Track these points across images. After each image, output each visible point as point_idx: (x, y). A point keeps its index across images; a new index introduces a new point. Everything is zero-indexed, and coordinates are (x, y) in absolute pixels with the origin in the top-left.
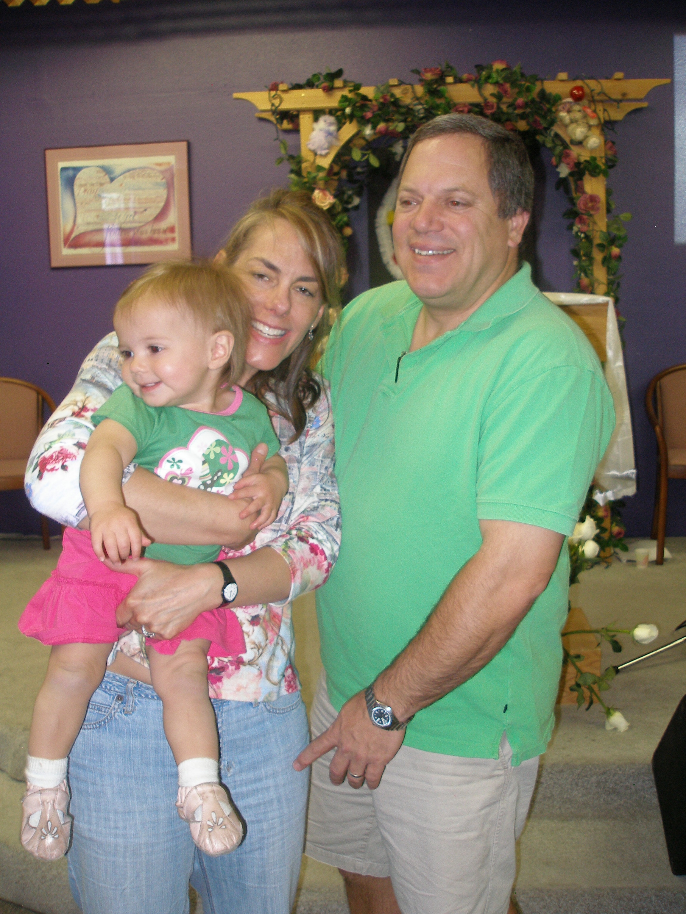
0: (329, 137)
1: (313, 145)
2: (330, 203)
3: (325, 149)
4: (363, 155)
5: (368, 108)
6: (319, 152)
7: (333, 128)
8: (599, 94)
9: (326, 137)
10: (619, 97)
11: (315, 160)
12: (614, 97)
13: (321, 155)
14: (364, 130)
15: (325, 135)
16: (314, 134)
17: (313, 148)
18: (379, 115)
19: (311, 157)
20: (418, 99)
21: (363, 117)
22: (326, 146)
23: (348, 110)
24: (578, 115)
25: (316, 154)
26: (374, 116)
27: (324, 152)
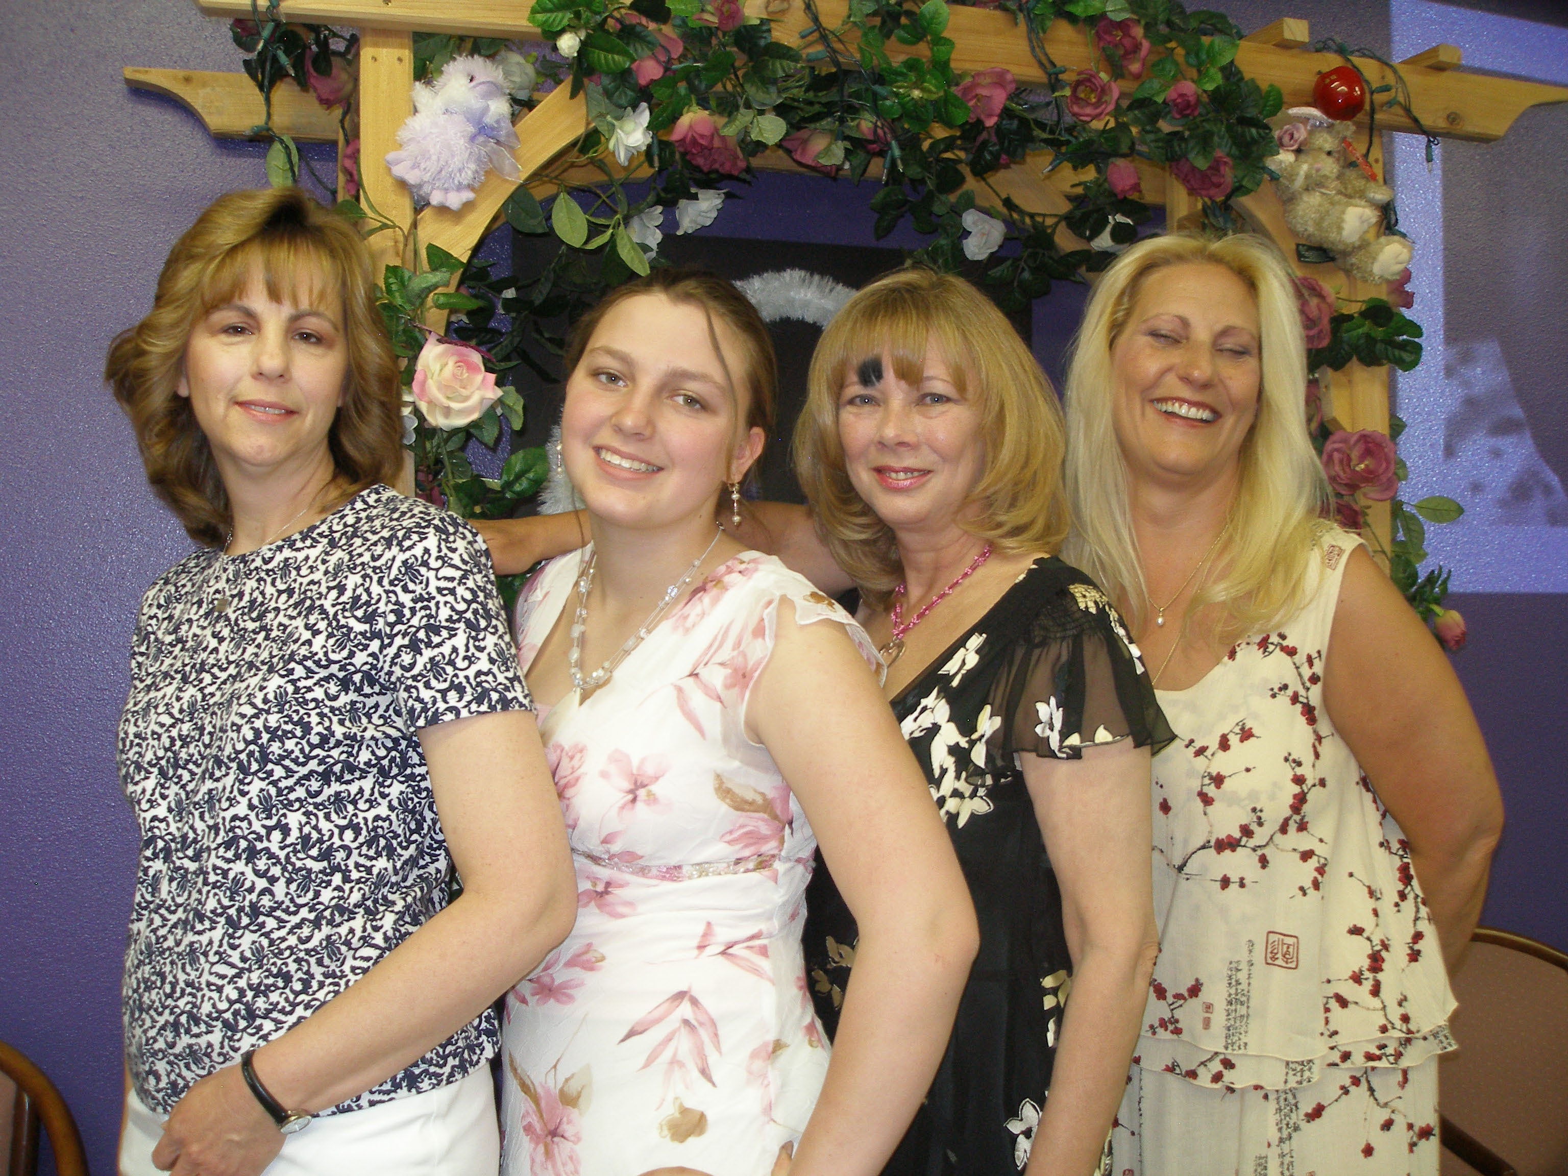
0: (481, 139)
1: (416, 166)
2: (483, 399)
3: (460, 188)
4: (594, 230)
5: (650, 44)
6: (436, 198)
7: (500, 108)
8: (1390, 104)
9: (473, 138)
10: (1442, 124)
11: (415, 225)
12: (1427, 121)
13: (443, 210)
14: (612, 128)
15: (471, 129)
16: (417, 123)
17: (412, 178)
18: (689, 76)
19: (402, 215)
20: (823, 35)
21: (624, 76)
22: (467, 176)
23: (568, 44)
24: (1330, 167)
25: (420, 205)
26: (670, 77)
27: (455, 200)
